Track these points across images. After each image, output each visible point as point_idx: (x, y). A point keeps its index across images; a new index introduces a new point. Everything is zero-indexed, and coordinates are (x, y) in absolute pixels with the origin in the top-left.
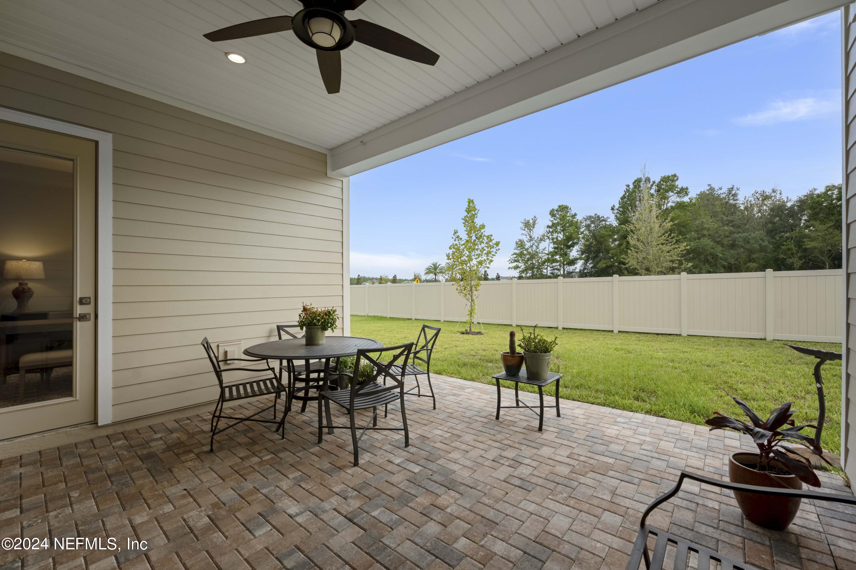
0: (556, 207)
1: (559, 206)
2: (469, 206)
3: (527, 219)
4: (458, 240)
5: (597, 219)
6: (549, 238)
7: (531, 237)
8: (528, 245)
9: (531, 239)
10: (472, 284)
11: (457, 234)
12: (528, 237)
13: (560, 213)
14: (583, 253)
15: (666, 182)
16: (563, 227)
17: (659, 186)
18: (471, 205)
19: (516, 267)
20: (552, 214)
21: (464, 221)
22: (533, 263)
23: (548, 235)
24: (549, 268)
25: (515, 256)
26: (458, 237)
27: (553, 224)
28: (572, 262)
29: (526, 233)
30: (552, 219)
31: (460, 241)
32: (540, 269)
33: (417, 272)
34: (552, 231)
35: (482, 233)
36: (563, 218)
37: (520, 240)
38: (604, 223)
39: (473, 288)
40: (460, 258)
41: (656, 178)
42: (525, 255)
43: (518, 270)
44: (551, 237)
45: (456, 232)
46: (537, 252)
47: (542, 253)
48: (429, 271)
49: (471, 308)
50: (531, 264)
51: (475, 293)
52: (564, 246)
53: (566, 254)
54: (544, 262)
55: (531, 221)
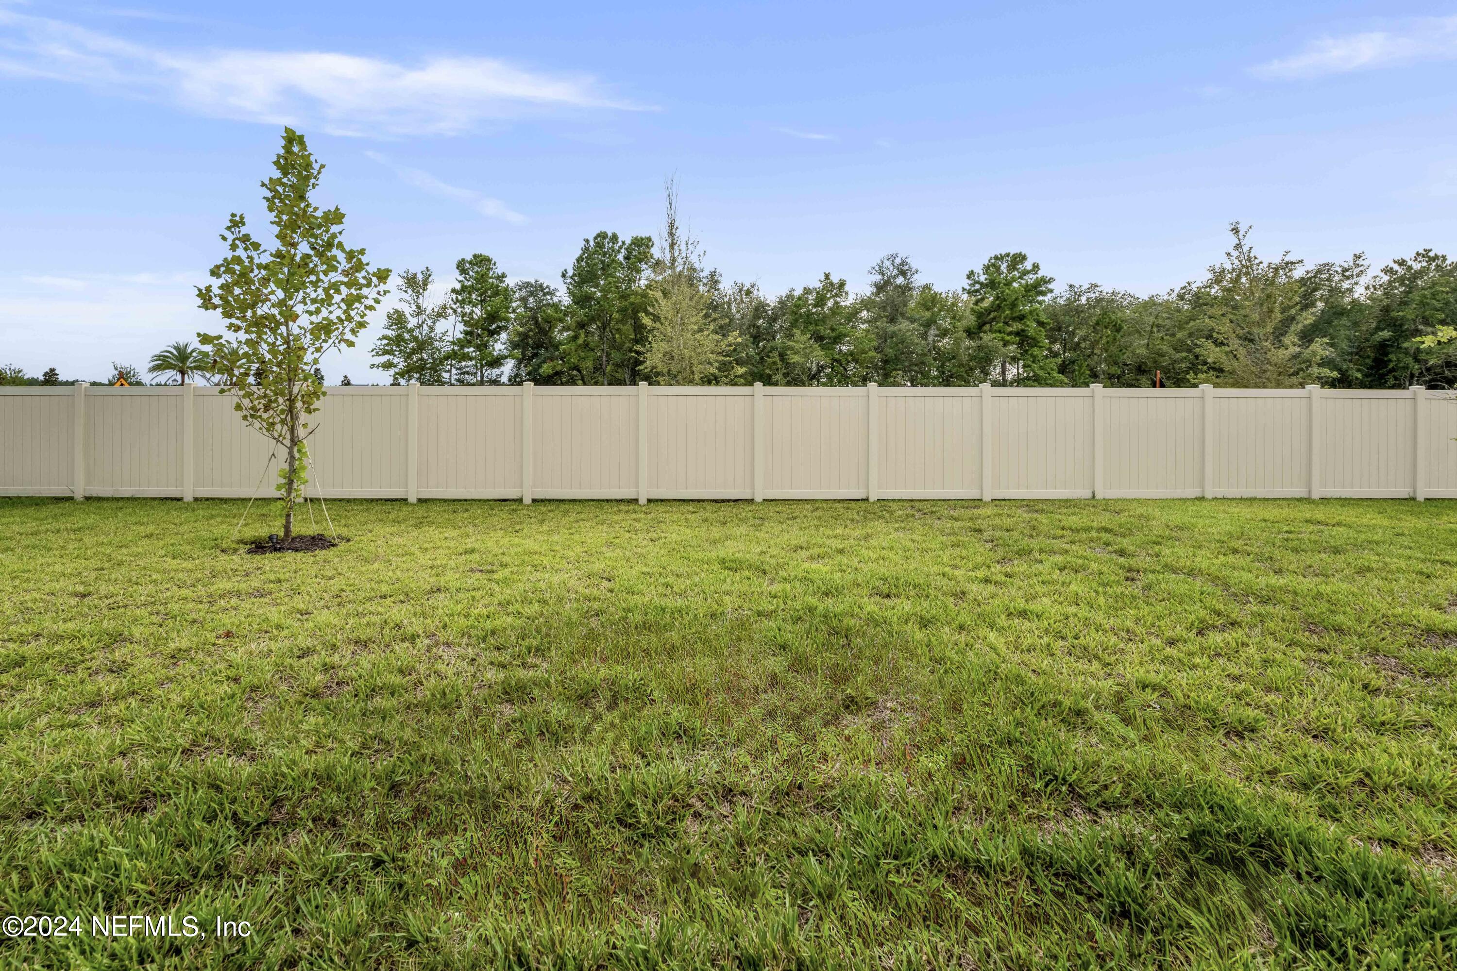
0: (469, 257)
1: (475, 256)
2: (288, 149)
3: (412, 271)
4: (246, 249)
5: (537, 289)
6: (455, 311)
7: (418, 307)
8: (412, 322)
9: (419, 311)
10: (296, 390)
11: (244, 230)
12: (414, 307)
13: (476, 269)
14: (515, 346)
15: (639, 246)
16: (481, 295)
17: (629, 250)
18: (296, 149)
19: (388, 366)
20: (461, 267)
21: (269, 194)
22: (422, 359)
23: (454, 306)
24: (454, 371)
25: (385, 342)
26: (246, 238)
27: (464, 288)
28: (496, 362)
29: (409, 299)
30: (461, 278)
31: (254, 254)
32: (436, 371)
33: (125, 363)
34: (463, 300)
35: (334, 236)
36: (482, 278)
37: (397, 311)
38: (549, 297)
39: (299, 404)
40: (253, 306)
41: (626, 237)
42: (405, 341)
43: (392, 371)
44: (459, 310)
45: (236, 222)
46: (430, 338)
47: (441, 340)
48: (162, 363)
49: (291, 465)
50: (418, 360)
51: (303, 417)
52: (483, 329)
53: (486, 346)
54: (447, 358)
55: (420, 277)
